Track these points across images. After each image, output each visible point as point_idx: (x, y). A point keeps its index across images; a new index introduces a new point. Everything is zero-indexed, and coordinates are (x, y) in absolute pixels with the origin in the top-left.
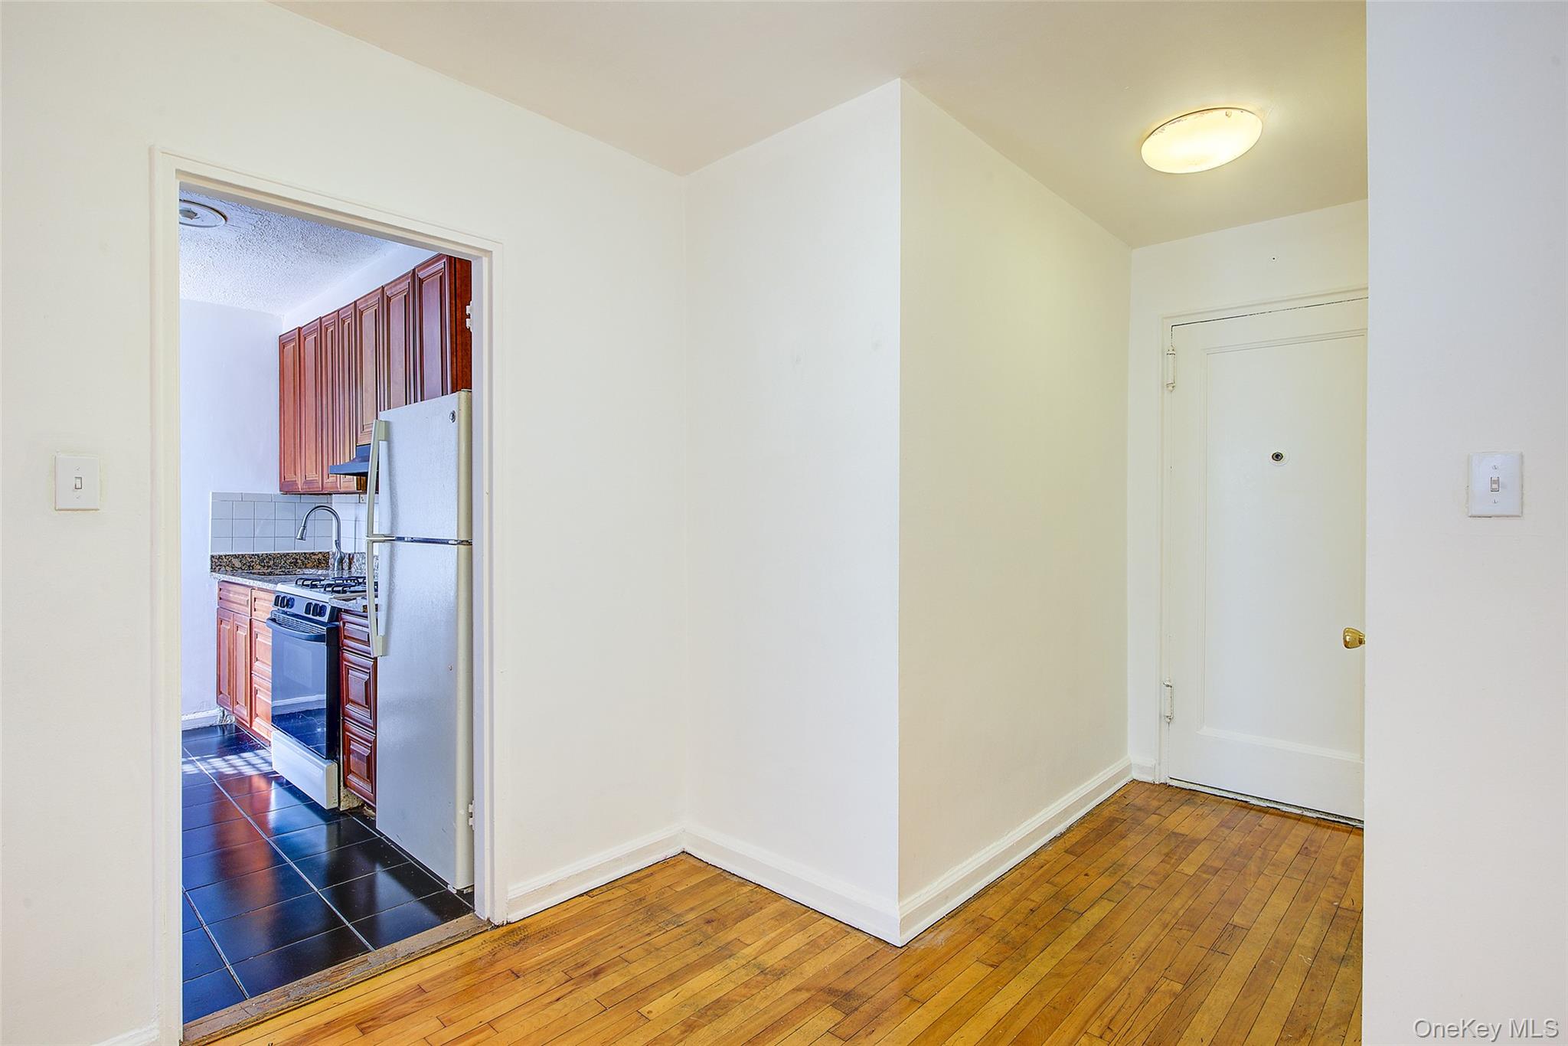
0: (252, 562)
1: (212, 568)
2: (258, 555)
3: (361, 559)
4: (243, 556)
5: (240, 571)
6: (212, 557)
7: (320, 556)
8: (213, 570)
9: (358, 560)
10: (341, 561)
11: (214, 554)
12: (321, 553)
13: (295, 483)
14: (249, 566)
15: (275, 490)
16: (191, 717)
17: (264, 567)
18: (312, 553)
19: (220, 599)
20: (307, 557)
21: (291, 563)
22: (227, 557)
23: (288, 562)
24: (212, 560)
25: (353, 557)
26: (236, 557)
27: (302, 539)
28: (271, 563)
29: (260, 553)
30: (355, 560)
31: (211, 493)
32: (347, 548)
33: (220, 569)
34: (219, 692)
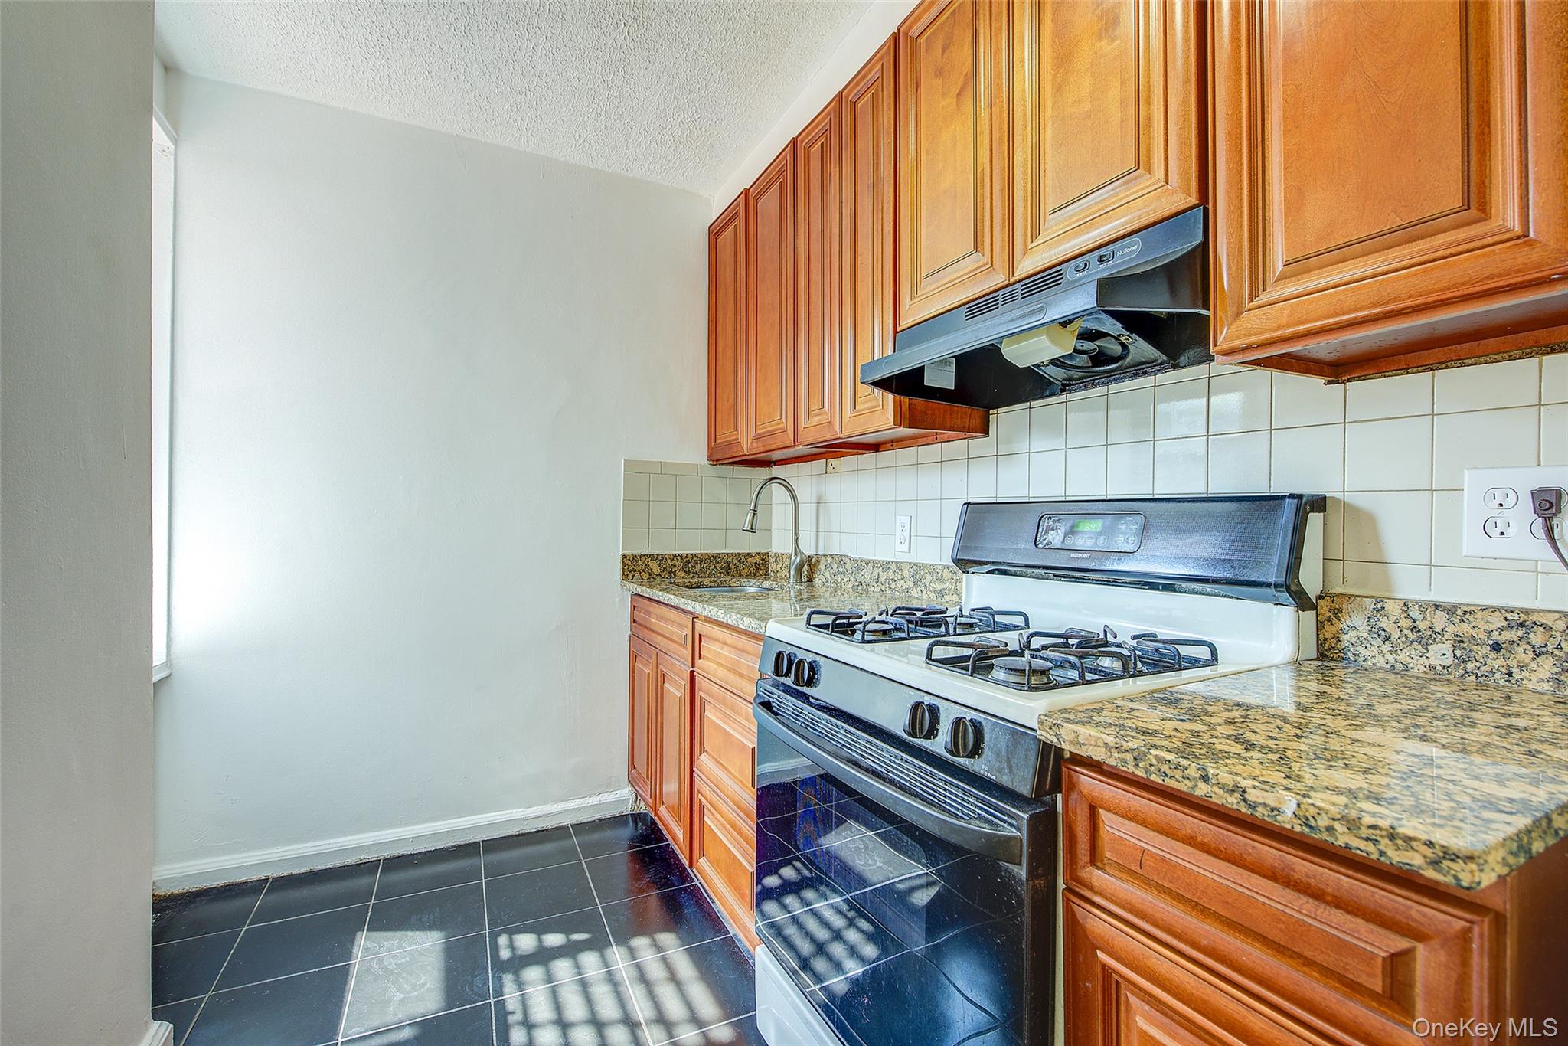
0: (674, 565)
1: (624, 574)
2: (681, 556)
3: (835, 566)
4: (663, 556)
5: (659, 579)
6: (624, 557)
7: (758, 559)
8: (625, 577)
9: (829, 567)
10: (799, 569)
11: (628, 552)
12: (758, 553)
13: (736, 442)
14: (670, 573)
15: (697, 455)
16: (595, 800)
17: (688, 573)
18: (748, 554)
19: (634, 621)
20: (742, 558)
21: (722, 568)
22: (643, 559)
23: (718, 566)
24: (623, 563)
25: (818, 561)
26: (654, 557)
27: (751, 531)
28: (698, 567)
29: (684, 552)
30: (822, 567)
31: (623, 461)
32: (808, 548)
33: (634, 576)
34: (632, 765)
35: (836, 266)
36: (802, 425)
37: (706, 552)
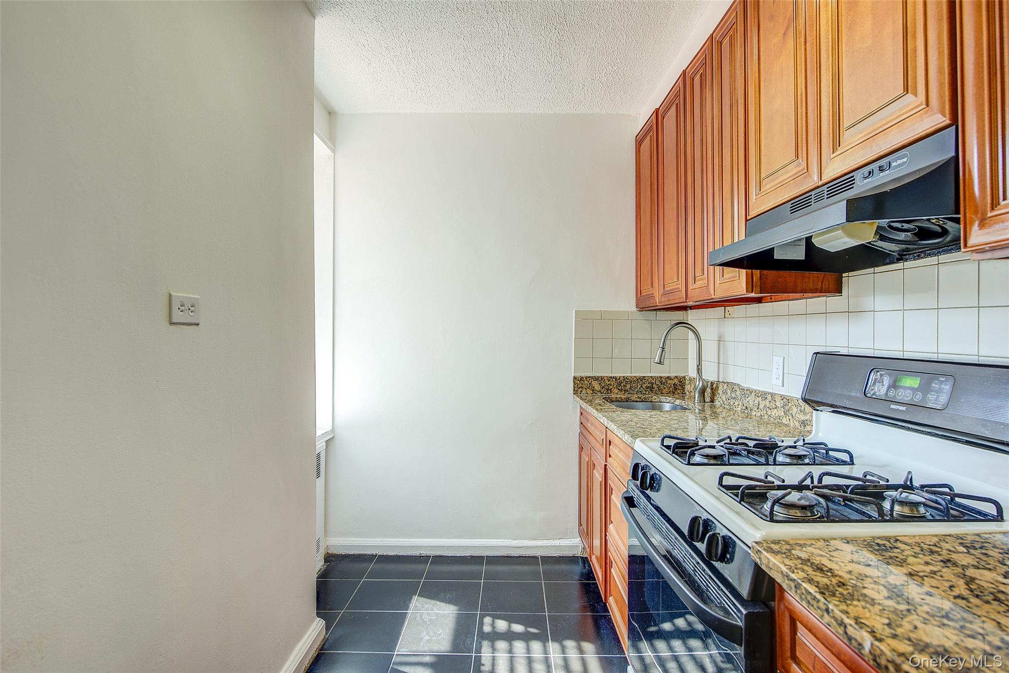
0: (610, 385)
1: (574, 390)
2: (615, 378)
3: (729, 392)
4: (602, 378)
5: (599, 394)
6: (575, 378)
7: (676, 381)
8: (575, 392)
9: (725, 392)
10: (703, 392)
11: (578, 375)
12: (676, 377)
13: (652, 296)
14: (608, 390)
15: (630, 305)
16: (557, 542)
17: (621, 390)
18: (668, 377)
19: (582, 423)
20: (663, 381)
21: (647, 388)
22: (588, 379)
23: (644, 386)
24: (574, 381)
25: (717, 387)
26: (596, 379)
27: (660, 363)
28: (628, 386)
29: (618, 375)
30: (720, 391)
31: (574, 311)
32: (710, 375)
33: (581, 391)
34: (580, 524)
35: (710, 166)
36: (690, 287)
37: (635, 375)
